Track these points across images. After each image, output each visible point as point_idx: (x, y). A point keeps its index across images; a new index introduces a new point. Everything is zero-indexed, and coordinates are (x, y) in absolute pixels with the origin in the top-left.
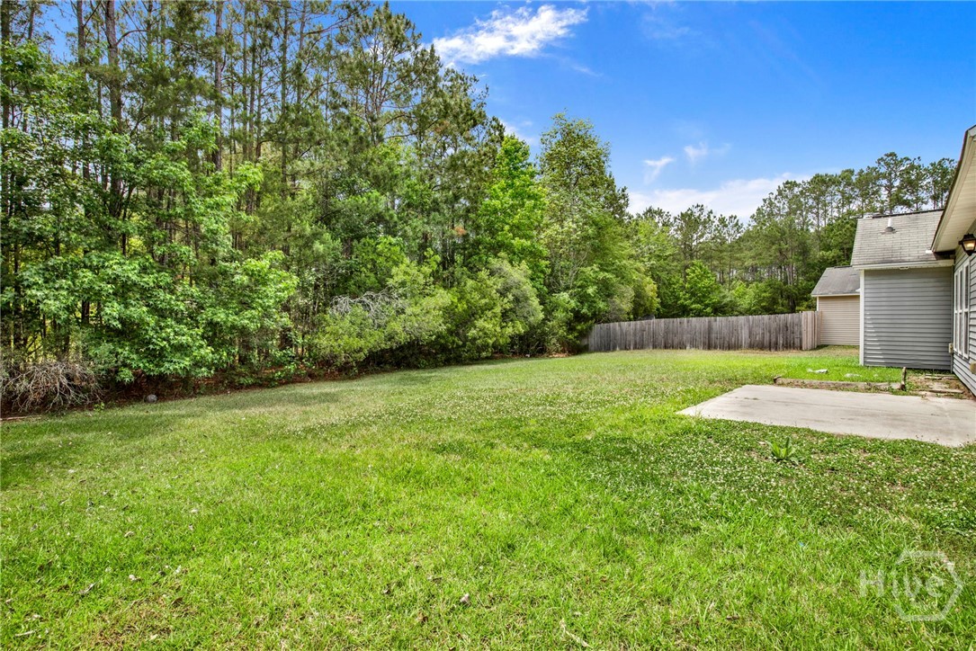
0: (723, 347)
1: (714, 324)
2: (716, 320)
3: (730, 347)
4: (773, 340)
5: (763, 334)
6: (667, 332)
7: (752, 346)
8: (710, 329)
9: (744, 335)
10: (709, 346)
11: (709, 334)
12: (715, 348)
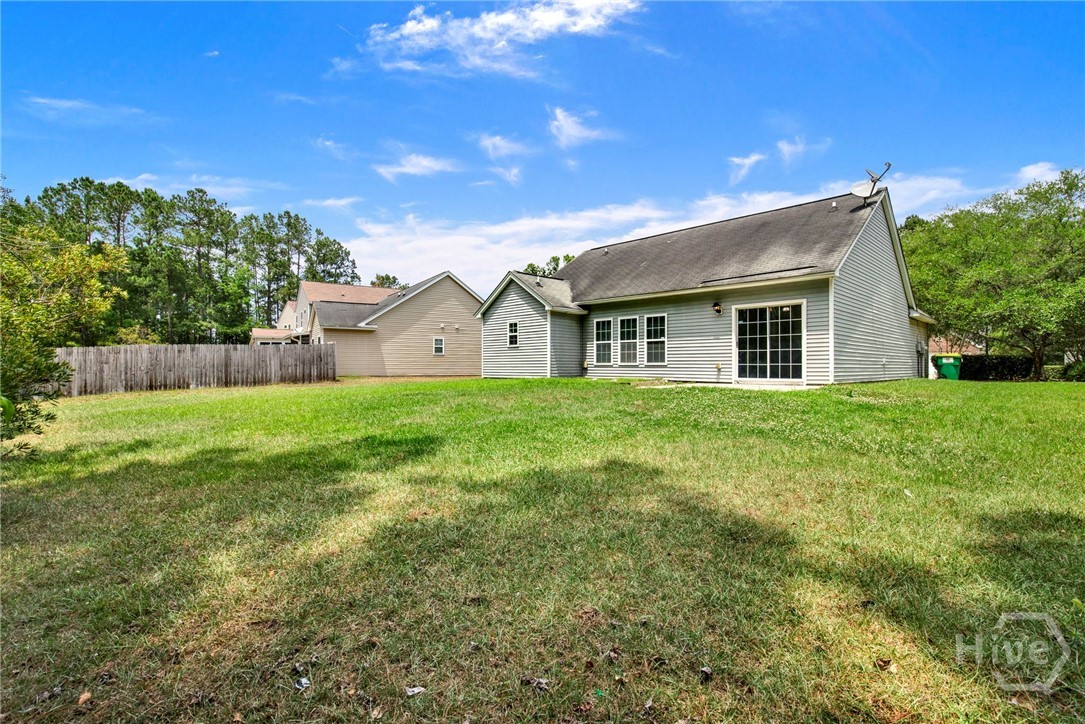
0: (245, 383)
1: (232, 353)
2: (236, 349)
3: (255, 382)
4: (307, 371)
5: (296, 365)
6: (154, 363)
7: (283, 380)
8: (228, 358)
9: (274, 368)
10: (227, 383)
11: (226, 366)
12: (236, 384)
